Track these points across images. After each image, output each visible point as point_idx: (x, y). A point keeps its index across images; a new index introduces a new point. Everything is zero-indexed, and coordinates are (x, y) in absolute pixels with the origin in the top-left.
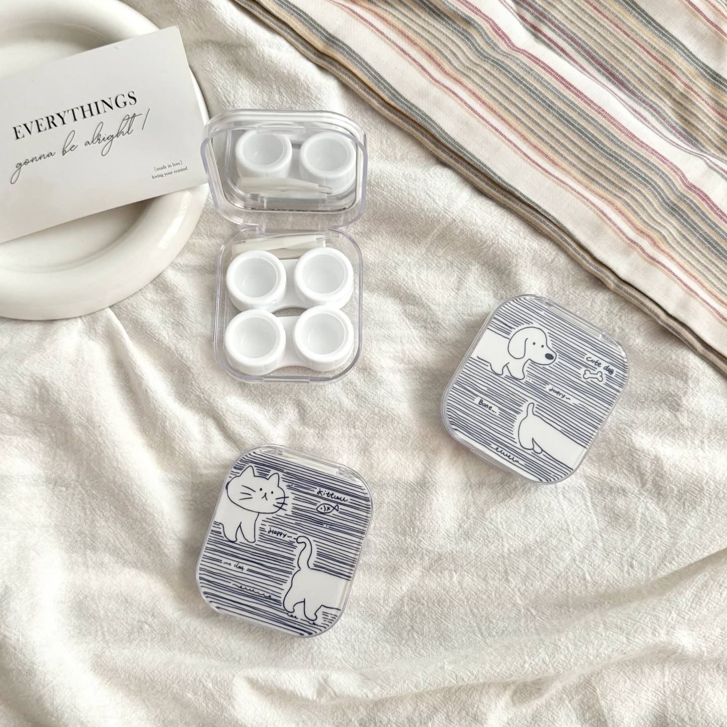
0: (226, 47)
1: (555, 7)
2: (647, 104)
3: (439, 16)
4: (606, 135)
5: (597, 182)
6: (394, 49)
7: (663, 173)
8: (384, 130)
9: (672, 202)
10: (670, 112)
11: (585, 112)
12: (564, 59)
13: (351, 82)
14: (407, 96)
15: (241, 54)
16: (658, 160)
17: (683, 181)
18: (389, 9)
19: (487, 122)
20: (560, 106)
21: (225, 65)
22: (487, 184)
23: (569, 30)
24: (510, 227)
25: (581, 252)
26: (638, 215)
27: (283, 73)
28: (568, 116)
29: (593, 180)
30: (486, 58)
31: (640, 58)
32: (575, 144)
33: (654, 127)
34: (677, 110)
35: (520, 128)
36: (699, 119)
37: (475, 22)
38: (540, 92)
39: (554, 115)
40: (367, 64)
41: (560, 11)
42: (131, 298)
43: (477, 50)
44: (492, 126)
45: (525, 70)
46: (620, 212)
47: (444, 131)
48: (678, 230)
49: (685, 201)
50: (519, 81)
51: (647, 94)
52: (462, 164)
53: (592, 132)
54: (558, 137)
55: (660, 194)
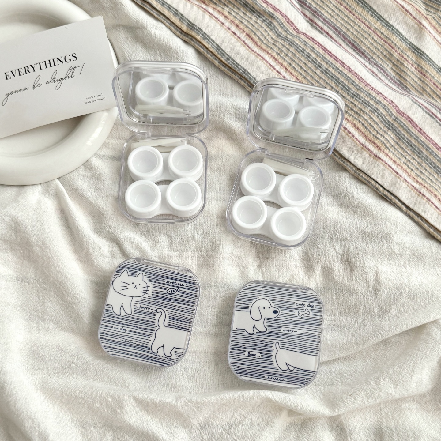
0: (130, 29)
1: (323, 8)
2: (377, 65)
3: (255, 13)
4: (351, 82)
6: (228, 31)
7: (384, 105)
8: (222, 79)
9: (390, 122)
10: (390, 70)
11: (339, 69)
12: (328, 38)
13: (202, 50)
14: (235, 59)
15: (138, 32)
16: (381, 98)
17: (396, 110)
20: (324, 65)
21: (129, 39)
23: (332, 22)
27: (163, 44)
28: (329, 71)
30: (282, 37)
31: (373, 39)
33: (381, 79)
34: (395, 69)
35: (301, 79)
36: (408, 75)
37: (276, 16)
38: (313, 57)
39: (321, 71)
40: (212, 40)
41: (326, 11)
42: (71, 174)
43: (276, 32)
45: (304, 44)
46: (358, 129)
47: (256, 80)
48: (393, 139)
49: (397, 122)
50: (301, 51)
51: (377, 60)
53: (343, 81)
55: (382, 118)
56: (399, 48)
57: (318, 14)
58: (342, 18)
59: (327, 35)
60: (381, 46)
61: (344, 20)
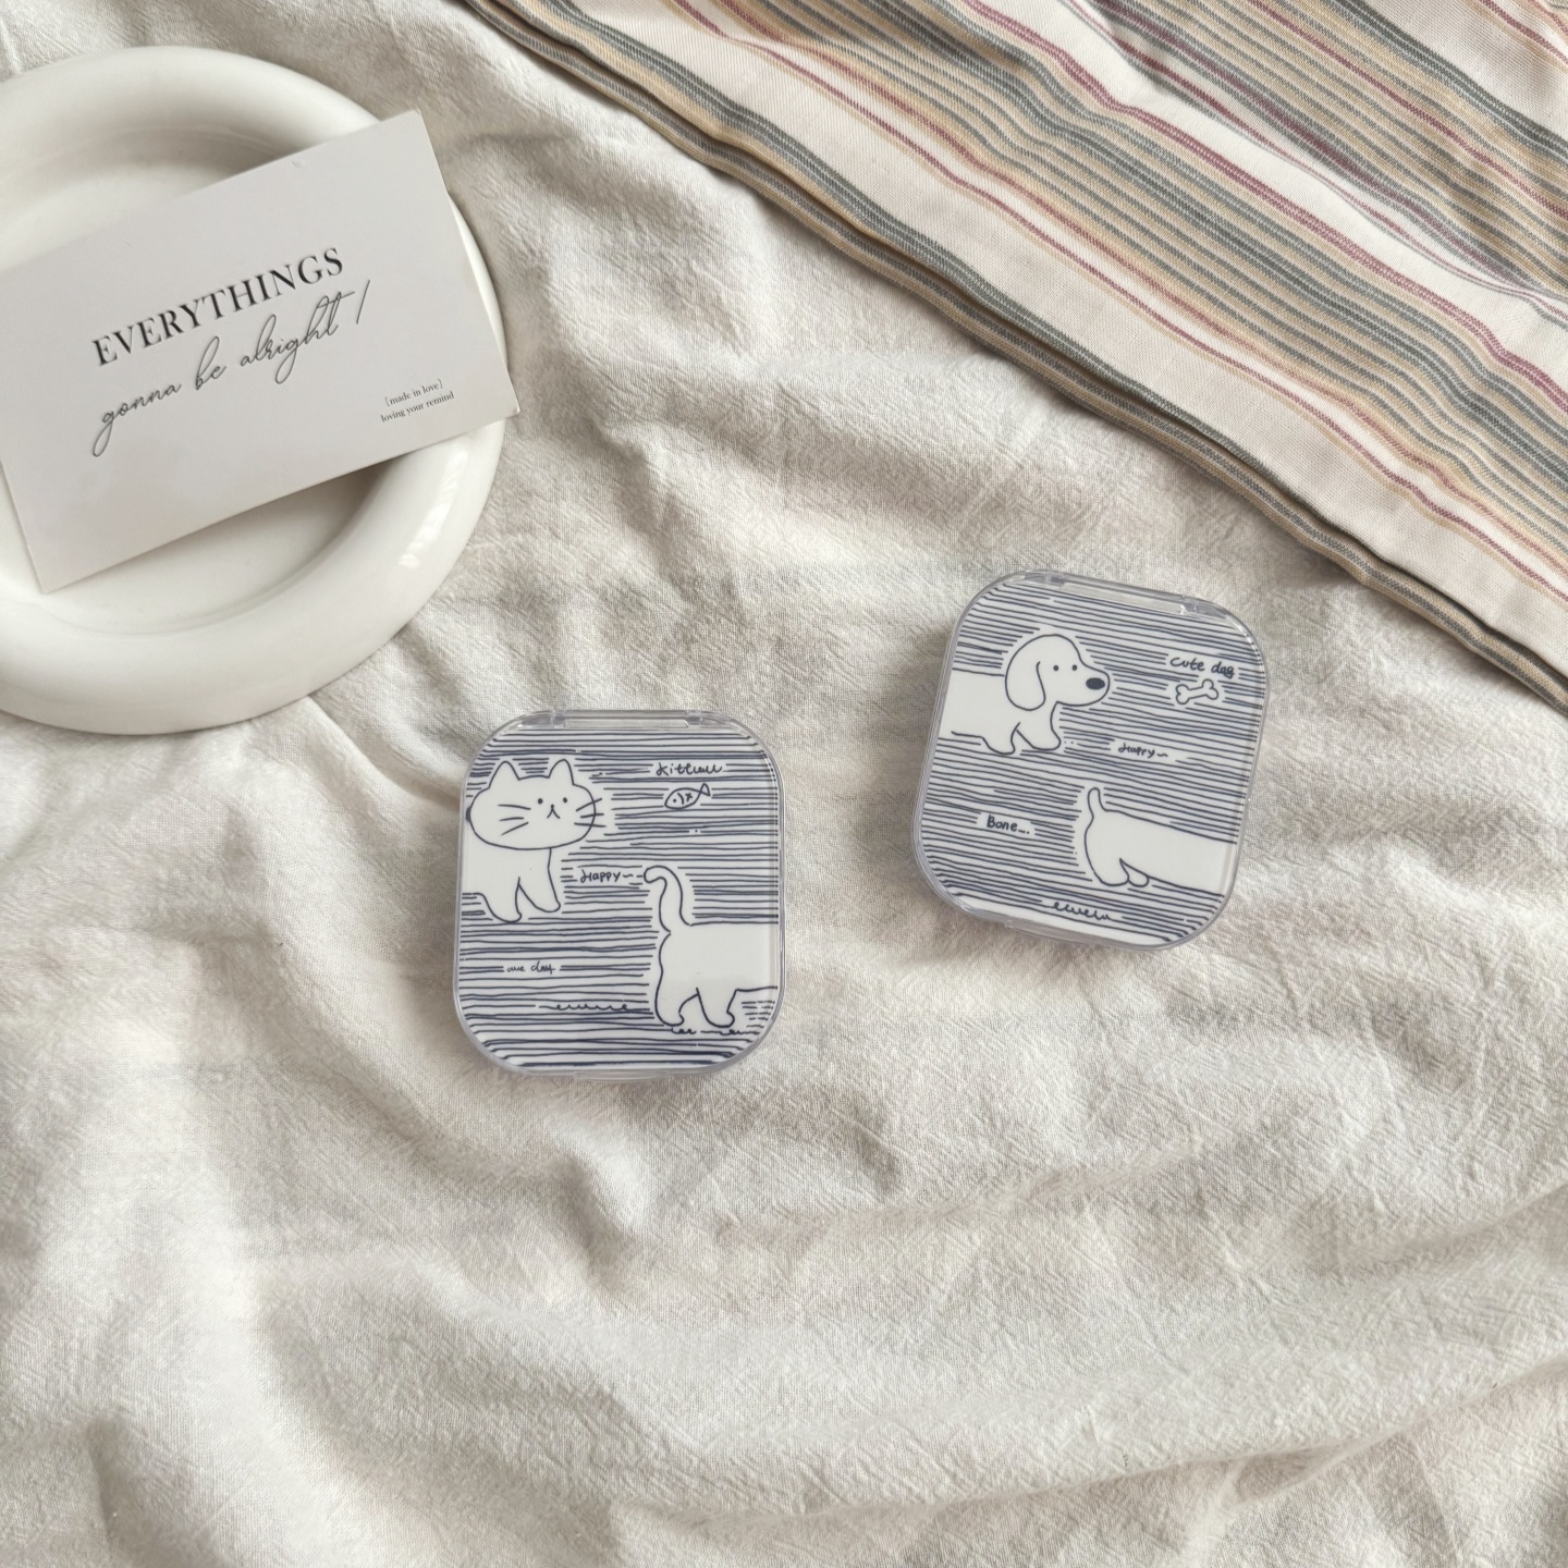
0: (521, 146)
1: (1190, 18)
2: (1399, 199)
3: (953, 52)
4: (1320, 265)
5: (1313, 363)
6: (866, 123)
7: (1450, 335)
8: (859, 291)
9: (1473, 394)
11: (1273, 223)
12: (1219, 120)
13: (781, 194)
14: (901, 216)
15: (551, 155)
16: (1435, 309)
17: (1491, 349)
18: (849, 46)
19: (1072, 256)
20: (1219, 212)
21: (522, 182)
22: (1081, 382)
23: (1224, 61)
24: (1137, 470)
25: (1293, 510)
26: (1406, 425)
27: (641, 185)
28: (1239, 231)
29: (1302, 358)
30: (1057, 129)
31: (1376, 107)
32: (1258, 287)
33: (1418, 244)
34: (1463, 206)
35: (1142, 264)
36: (1512, 221)
37: (1028, 57)
38: (1176, 189)
39: (1209, 233)
40: (812, 155)
41: (1201, 26)
43: (1037, 114)
44: (1082, 263)
45: (1140, 146)
46: (1368, 420)
47: (982, 280)
48: (1490, 451)
49: (1499, 390)
50: (1130, 169)
51: (1396, 180)
52: (1025, 346)
53: (1292, 261)
54: (1220, 277)
55: (1446, 378)
56: (1470, 131)
57: (1173, 40)
58: (1260, 47)
59: (1211, 109)
60: (1408, 130)
61: (1269, 53)
